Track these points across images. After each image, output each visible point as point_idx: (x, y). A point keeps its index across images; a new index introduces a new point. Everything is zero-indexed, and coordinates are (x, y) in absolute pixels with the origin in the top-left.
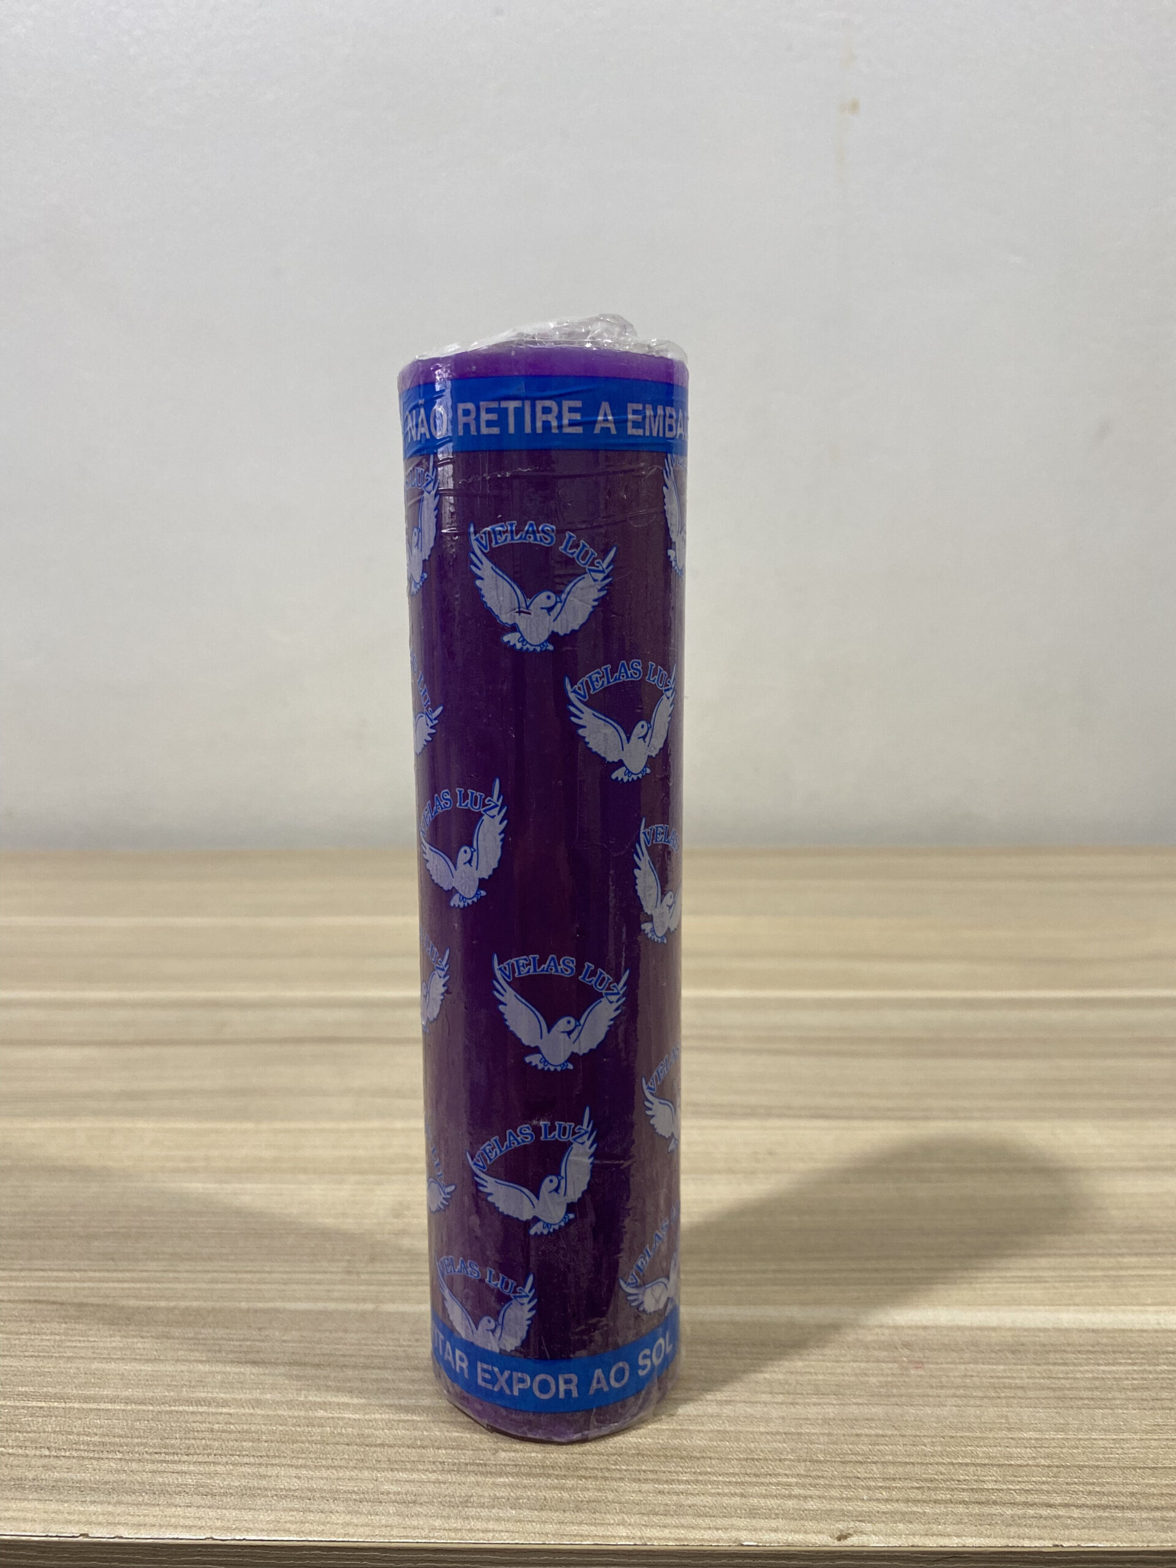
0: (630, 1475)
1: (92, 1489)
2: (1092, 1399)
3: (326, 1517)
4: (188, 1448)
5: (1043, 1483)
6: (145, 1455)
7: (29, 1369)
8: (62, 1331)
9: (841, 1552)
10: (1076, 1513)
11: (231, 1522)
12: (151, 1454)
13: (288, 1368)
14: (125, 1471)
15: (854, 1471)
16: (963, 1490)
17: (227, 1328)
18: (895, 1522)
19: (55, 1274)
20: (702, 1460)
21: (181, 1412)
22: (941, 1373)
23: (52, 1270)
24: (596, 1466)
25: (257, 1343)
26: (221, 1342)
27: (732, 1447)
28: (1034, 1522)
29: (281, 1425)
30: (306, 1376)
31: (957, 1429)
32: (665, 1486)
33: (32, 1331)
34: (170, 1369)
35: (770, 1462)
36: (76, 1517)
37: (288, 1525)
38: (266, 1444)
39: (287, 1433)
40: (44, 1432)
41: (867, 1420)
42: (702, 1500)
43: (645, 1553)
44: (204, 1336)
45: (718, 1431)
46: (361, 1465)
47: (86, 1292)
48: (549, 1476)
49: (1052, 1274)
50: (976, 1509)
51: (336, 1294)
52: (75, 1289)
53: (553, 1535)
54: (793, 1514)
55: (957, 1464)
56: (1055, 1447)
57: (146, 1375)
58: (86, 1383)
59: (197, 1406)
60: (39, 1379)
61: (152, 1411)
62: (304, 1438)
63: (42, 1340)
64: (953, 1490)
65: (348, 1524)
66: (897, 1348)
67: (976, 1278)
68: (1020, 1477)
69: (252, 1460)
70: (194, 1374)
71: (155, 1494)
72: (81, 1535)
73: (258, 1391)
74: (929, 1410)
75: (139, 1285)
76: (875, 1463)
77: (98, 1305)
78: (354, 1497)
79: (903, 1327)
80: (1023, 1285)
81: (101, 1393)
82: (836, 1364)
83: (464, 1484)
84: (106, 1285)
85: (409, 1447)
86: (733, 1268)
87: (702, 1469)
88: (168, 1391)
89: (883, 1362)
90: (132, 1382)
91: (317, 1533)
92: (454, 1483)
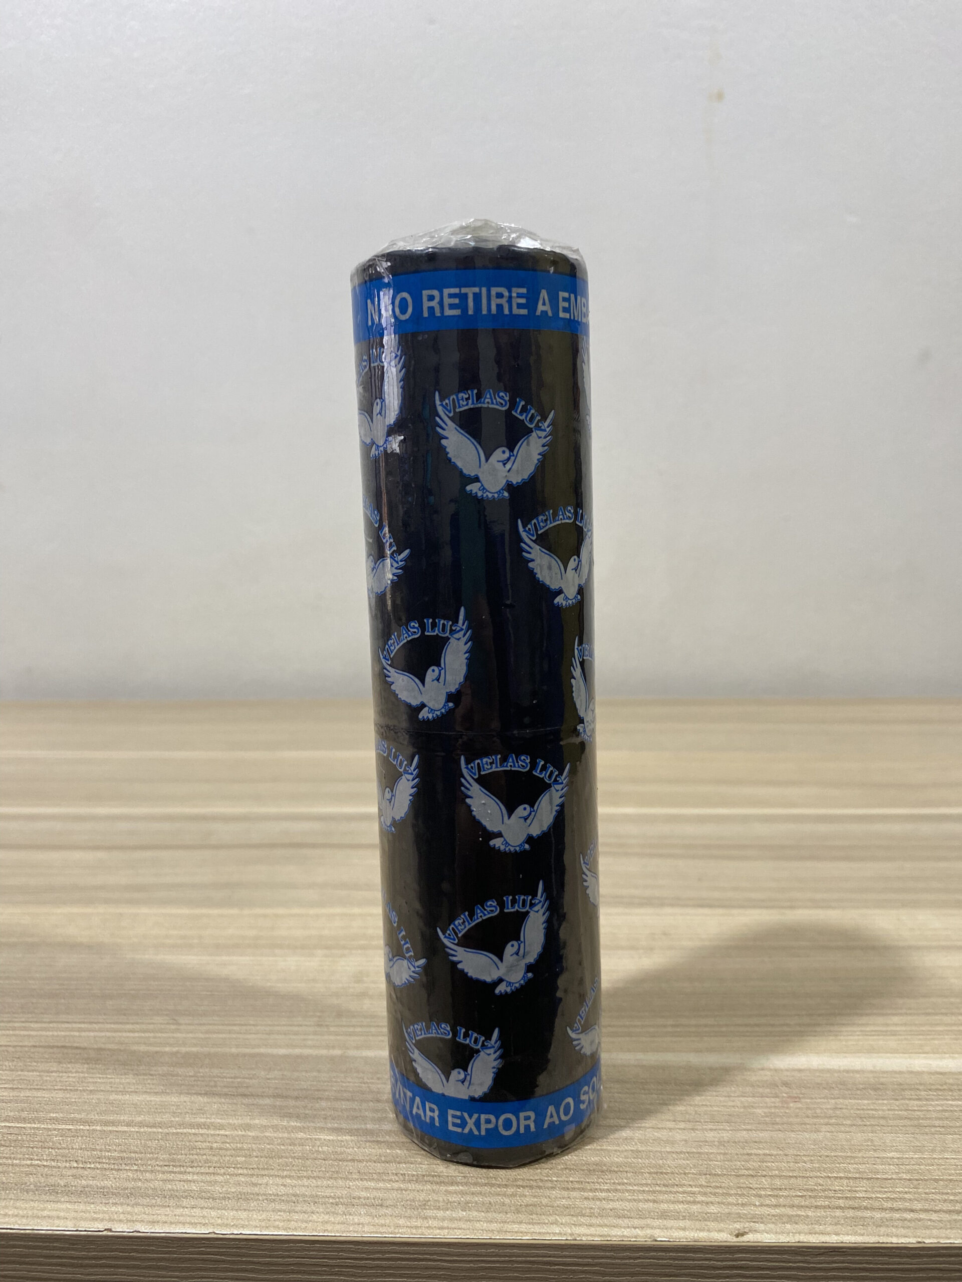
0: (560, 1184)
1: (113, 1194)
2: (943, 1127)
3: (309, 1217)
4: (192, 1162)
5: (906, 1193)
6: (156, 1167)
7: (58, 1099)
8: (84, 1070)
9: (739, 1246)
10: (934, 1217)
11: (230, 1220)
12: (161, 1166)
13: (272, 1099)
14: (140, 1180)
15: (747, 1183)
16: (839, 1198)
17: (221, 1068)
18: (784, 1223)
19: (78, 1025)
20: (619, 1173)
21: (185, 1133)
22: (816, 1106)
23: (75, 1023)
24: (531, 1178)
25: (247, 1081)
26: (216, 1079)
27: (644, 1163)
28: (900, 1223)
29: (269, 1144)
30: (287, 1106)
31: (832, 1150)
32: (591, 1194)
33: (60, 1070)
34: (175, 1100)
35: (676, 1175)
36: (101, 1216)
37: (277, 1223)
38: (256, 1159)
39: (273, 1151)
40: (73, 1148)
41: (756, 1142)
42: (621, 1205)
43: (576, 1247)
44: (202, 1074)
45: (632, 1150)
46: (336, 1176)
47: (104, 1040)
48: (492, 1185)
49: (904, 1028)
50: (851, 1213)
51: (310, 1043)
52: (95, 1037)
53: (498, 1232)
54: (697, 1216)
55: (832, 1177)
56: (913, 1165)
57: (155, 1105)
58: (106, 1110)
59: (198, 1129)
60: (67, 1107)
61: (161, 1133)
62: (288, 1155)
63: (69, 1077)
64: (830, 1198)
65: (326, 1222)
66: (778, 1086)
67: (840, 1032)
68: (886, 1188)
69: (245, 1171)
70: (195, 1103)
71: (165, 1197)
72: (106, 1230)
73: (249, 1117)
74: (807, 1135)
75: (147, 1035)
76: (764, 1176)
77: (114, 1050)
78: (331, 1201)
79: (782, 1070)
80: (881, 1037)
81: (118, 1118)
82: (727, 1098)
83: (422, 1191)
84: (120, 1034)
85: (375, 1162)
86: (639, 1023)
87: (620, 1181)
88: (174, 1117)
89: (767, 1097)
90: (144, 1110)
91: (301, 1229)
92: (414, 1190)
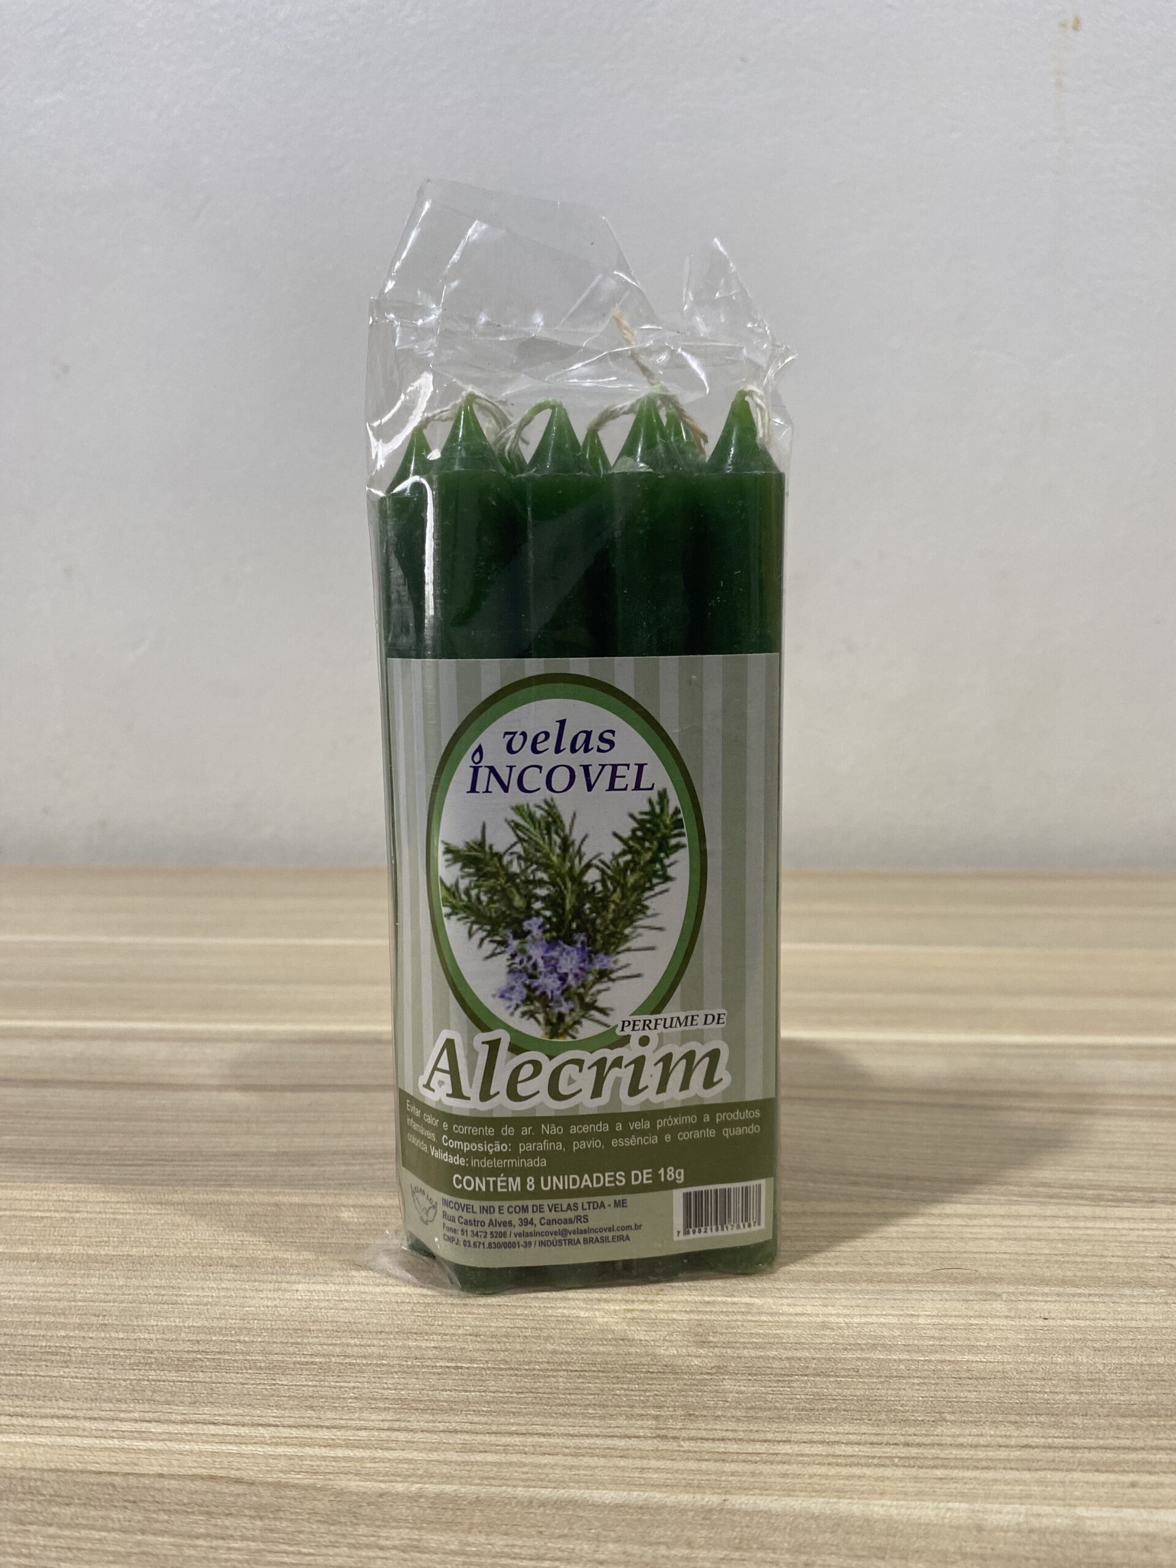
8: (257, 1533)
19: (234, 1430)
47: (283, 1464)
51: (654, 1477)
52: (266, 1457)
75: (358, 1453)
77: (305, 1488)
84: (308, 1451)
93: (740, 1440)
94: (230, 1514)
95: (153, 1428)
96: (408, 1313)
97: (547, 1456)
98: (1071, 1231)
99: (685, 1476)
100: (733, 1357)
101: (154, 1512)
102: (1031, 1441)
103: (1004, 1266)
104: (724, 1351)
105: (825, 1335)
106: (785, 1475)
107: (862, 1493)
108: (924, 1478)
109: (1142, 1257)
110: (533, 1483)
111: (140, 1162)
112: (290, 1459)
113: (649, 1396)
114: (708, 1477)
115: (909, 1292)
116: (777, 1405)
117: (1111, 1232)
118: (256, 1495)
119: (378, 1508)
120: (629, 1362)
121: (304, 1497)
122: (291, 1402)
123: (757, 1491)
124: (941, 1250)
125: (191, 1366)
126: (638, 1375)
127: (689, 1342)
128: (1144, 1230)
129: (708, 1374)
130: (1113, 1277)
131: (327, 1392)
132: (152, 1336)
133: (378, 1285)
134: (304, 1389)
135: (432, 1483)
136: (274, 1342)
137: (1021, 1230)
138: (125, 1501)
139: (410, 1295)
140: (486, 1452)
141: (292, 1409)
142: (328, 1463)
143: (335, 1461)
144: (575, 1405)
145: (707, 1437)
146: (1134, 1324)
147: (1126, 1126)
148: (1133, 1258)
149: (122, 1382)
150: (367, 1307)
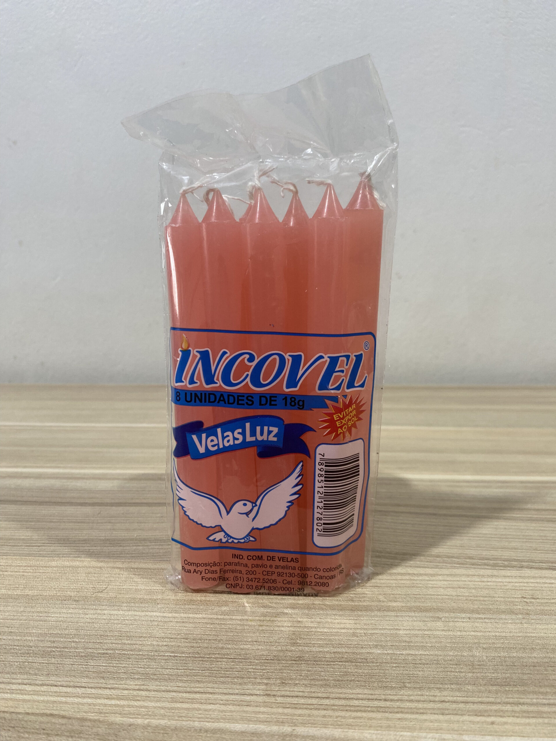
93: (305, 697)
94: (57, 735)
95: (28, 688)
96: (155, 627)
97: (212, 705)
98: (480, 583)
99: (276, 716)
100: (308, 652)
101: (22, 733)
102: (447, 699)
103: (445, 602)
104: (304, 648)
105: (354, 640)
106: (324, 716)
107: (361, 726)
108: (391, 718)
109: (513, 598)
110: (203, 720)
111: (39, 545)
112: (90, 705)
113: (264, 673)
114: (286, 717)
115: (397, 616)
116: (326, 678)
117: (499, 584)
118: (71, 725)
119: (128, 733)
120: (257, 654)
121: (94, 726)
122: (94, 675)
123: (310, 725)
124: (415, 593)
125: (49, 655)
126: (261, 661)
127: (287, 643)
128: (516, 582)
129: (295, 660)
130: (497, 609)
131: (111, 669)
132: (33, 638)
133: (143, 611)
134: (101, 667)
135: (155, 719)
136: (90, 642)
137: (455, 583)
138: (10, 727)
139: (158, 616)
140: (183, 702)
141: (94, 678)
142: (107, 708)
143: (110, 707)
144: (229, 677)
145: (290, 695)
146: (504, 634)
147: (515, 526)
148: (508, 598)
149: (16, 663)
150: (136, 623)
